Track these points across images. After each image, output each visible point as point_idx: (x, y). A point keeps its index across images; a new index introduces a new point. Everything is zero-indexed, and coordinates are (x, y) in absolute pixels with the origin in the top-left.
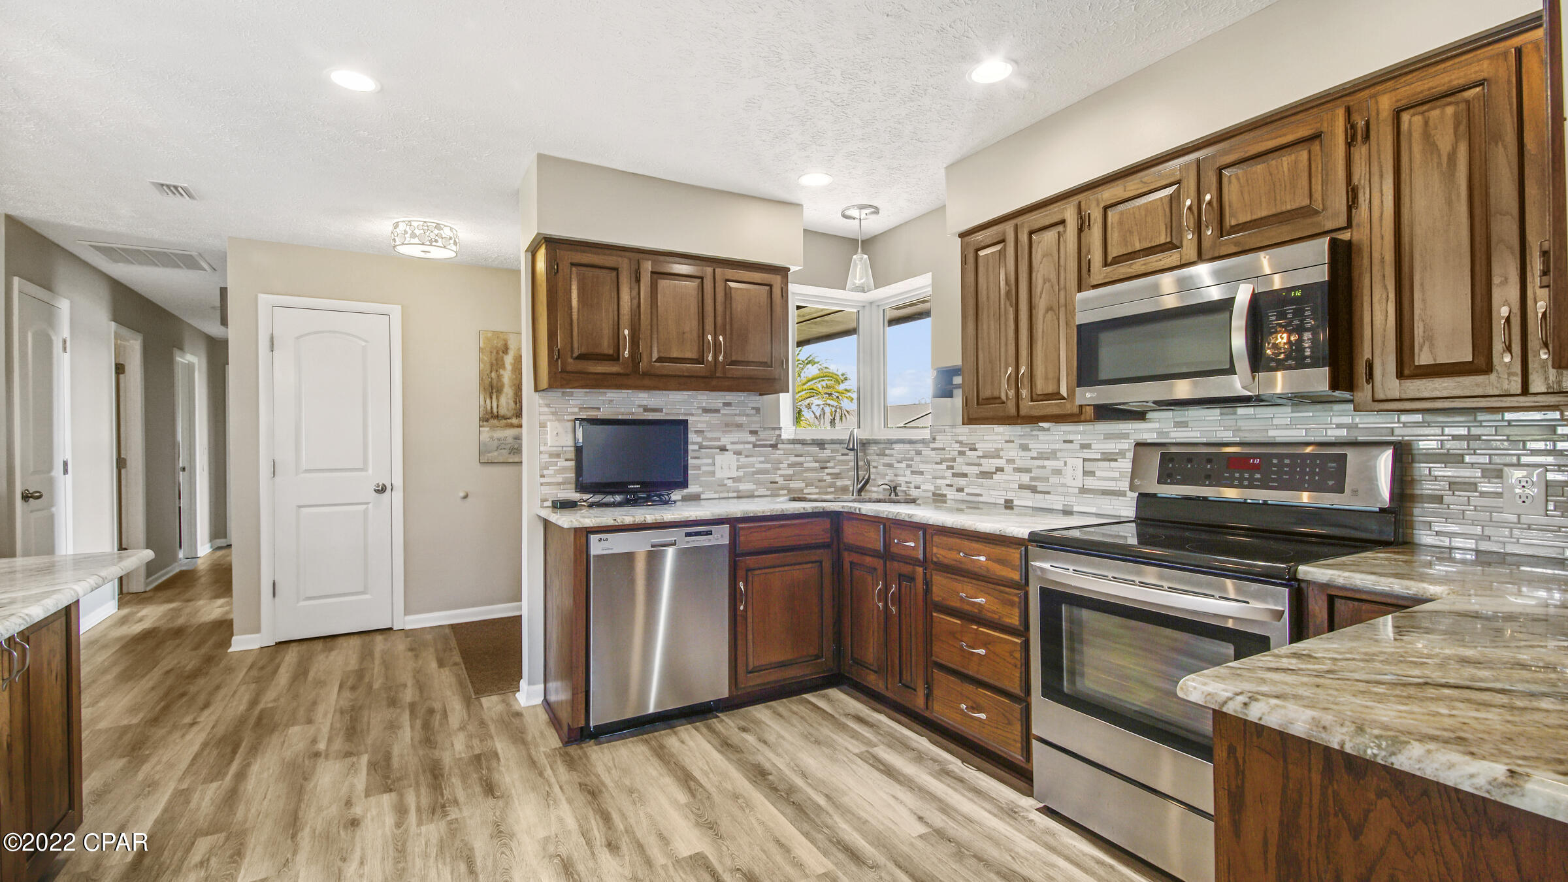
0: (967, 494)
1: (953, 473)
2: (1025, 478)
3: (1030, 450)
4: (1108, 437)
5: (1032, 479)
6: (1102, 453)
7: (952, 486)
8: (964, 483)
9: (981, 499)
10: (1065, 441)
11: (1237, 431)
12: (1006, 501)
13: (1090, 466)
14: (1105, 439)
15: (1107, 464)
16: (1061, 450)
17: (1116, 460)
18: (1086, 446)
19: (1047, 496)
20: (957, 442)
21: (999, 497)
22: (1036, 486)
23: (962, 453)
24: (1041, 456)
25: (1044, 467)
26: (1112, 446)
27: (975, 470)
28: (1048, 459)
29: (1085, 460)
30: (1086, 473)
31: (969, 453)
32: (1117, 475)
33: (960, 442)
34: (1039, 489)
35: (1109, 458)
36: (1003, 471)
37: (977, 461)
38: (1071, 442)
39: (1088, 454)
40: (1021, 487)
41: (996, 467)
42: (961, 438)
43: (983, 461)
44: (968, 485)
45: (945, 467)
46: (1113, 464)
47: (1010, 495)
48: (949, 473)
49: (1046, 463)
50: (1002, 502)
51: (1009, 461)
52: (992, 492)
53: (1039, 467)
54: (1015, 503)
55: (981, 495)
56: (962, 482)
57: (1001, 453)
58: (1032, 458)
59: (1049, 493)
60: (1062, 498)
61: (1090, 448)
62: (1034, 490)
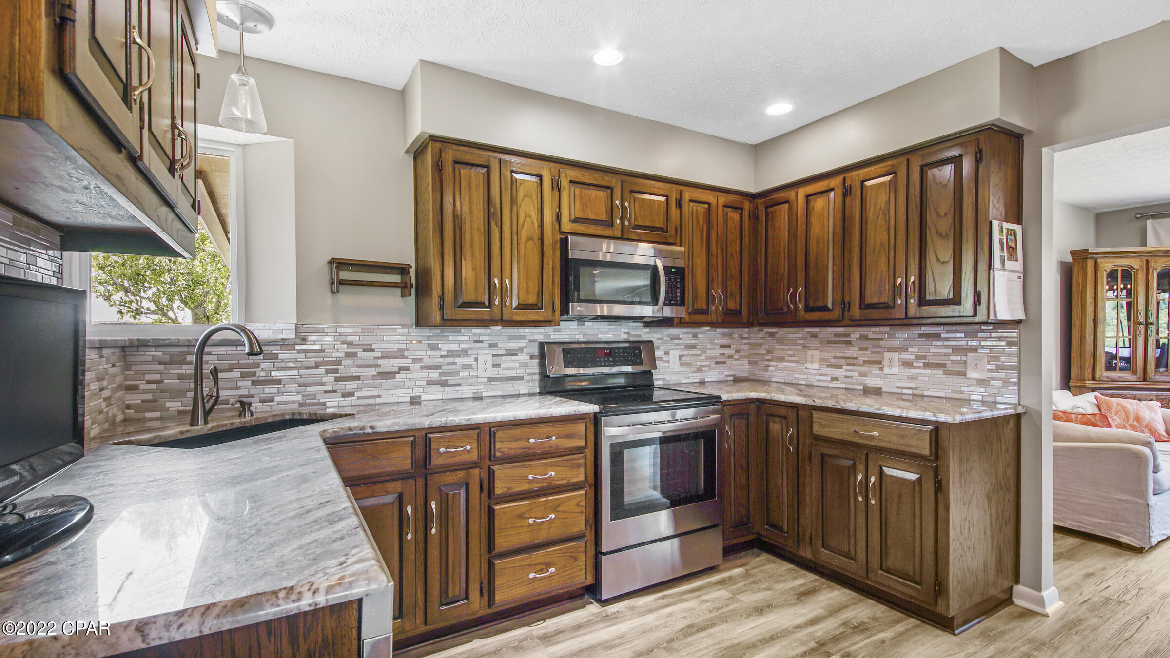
0: (359, 398)
1: (336, 378)
2: (434, 375)
3: (440, 349)
4: (512, 338)
5: (441, 375)
6: (506, 350)
7: (335, 392)
8: (355, 386)
9: (378, 400)
10: (475, 342)
11: (585, 335)
12: (412, 398)
13: (498, 360)
14: (509, 339)
15: (509, 358)
16: (471, 349)
17: (517, 355)
18: (493, 345)
19: (457, 388)
20: (343, 343)
21: (404, 395)
22: (447, 380)
23: (348, 355)
24: (451, 354)
25: (455, 363)
26: (513, 345)
27: (373, 371)
28: (459, 356)
29: (494, 356)
30: (496, 366)
31: (361, 354)
32: (517, 365)
33: (350, 344)
34: (449, 382)
35: (511, 353)
36: (409, 370)
37: (375, 362)
38: (482, 342)
39: (495, 351)
40: (430, 383)
41: (399, 367)
42: (349, 339)
43: (380, 362)
44: (360, 389)
45: (323, 371)
46: (514, 358)
47: (417, 392)
48: (331, 378)
49: (457, 360)
50: (408, 399)
51: (414, 361)
52: (392, 392)
53: (448, 364)
54: (423, 398)
55: (380, 396)
56: (351, 386)
57: (406, 353)
58: (442, 356)
59: (459, 385)
60: (472, 387)
61: (497, 347)
62: (444, 384)
